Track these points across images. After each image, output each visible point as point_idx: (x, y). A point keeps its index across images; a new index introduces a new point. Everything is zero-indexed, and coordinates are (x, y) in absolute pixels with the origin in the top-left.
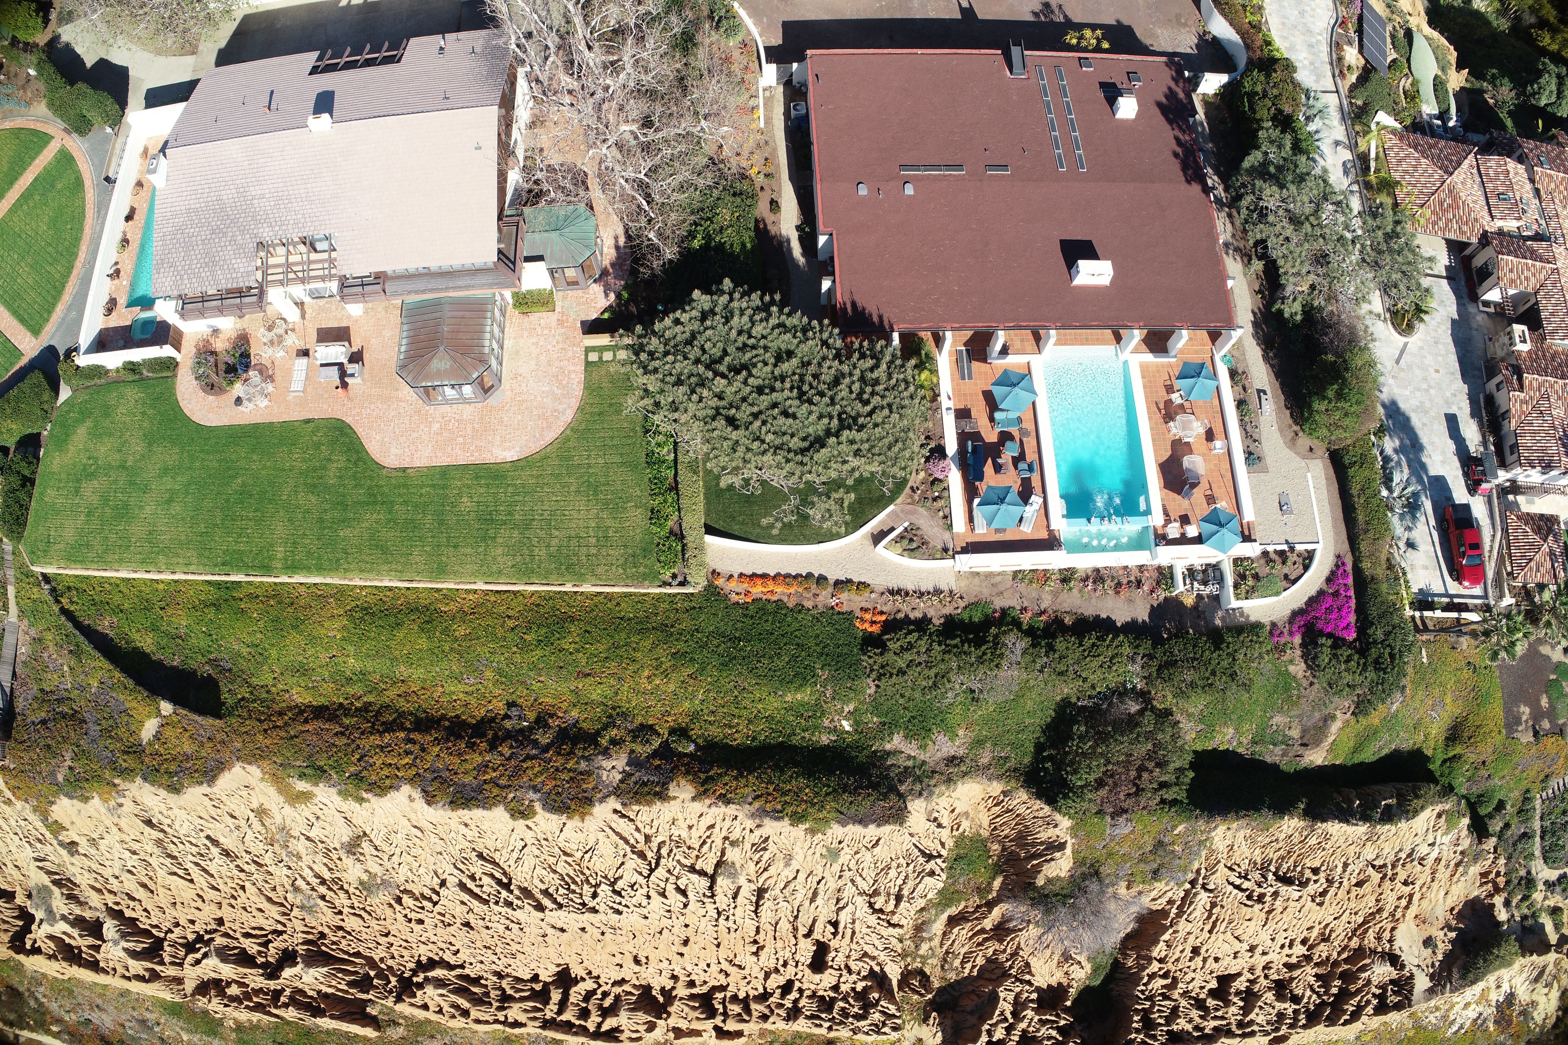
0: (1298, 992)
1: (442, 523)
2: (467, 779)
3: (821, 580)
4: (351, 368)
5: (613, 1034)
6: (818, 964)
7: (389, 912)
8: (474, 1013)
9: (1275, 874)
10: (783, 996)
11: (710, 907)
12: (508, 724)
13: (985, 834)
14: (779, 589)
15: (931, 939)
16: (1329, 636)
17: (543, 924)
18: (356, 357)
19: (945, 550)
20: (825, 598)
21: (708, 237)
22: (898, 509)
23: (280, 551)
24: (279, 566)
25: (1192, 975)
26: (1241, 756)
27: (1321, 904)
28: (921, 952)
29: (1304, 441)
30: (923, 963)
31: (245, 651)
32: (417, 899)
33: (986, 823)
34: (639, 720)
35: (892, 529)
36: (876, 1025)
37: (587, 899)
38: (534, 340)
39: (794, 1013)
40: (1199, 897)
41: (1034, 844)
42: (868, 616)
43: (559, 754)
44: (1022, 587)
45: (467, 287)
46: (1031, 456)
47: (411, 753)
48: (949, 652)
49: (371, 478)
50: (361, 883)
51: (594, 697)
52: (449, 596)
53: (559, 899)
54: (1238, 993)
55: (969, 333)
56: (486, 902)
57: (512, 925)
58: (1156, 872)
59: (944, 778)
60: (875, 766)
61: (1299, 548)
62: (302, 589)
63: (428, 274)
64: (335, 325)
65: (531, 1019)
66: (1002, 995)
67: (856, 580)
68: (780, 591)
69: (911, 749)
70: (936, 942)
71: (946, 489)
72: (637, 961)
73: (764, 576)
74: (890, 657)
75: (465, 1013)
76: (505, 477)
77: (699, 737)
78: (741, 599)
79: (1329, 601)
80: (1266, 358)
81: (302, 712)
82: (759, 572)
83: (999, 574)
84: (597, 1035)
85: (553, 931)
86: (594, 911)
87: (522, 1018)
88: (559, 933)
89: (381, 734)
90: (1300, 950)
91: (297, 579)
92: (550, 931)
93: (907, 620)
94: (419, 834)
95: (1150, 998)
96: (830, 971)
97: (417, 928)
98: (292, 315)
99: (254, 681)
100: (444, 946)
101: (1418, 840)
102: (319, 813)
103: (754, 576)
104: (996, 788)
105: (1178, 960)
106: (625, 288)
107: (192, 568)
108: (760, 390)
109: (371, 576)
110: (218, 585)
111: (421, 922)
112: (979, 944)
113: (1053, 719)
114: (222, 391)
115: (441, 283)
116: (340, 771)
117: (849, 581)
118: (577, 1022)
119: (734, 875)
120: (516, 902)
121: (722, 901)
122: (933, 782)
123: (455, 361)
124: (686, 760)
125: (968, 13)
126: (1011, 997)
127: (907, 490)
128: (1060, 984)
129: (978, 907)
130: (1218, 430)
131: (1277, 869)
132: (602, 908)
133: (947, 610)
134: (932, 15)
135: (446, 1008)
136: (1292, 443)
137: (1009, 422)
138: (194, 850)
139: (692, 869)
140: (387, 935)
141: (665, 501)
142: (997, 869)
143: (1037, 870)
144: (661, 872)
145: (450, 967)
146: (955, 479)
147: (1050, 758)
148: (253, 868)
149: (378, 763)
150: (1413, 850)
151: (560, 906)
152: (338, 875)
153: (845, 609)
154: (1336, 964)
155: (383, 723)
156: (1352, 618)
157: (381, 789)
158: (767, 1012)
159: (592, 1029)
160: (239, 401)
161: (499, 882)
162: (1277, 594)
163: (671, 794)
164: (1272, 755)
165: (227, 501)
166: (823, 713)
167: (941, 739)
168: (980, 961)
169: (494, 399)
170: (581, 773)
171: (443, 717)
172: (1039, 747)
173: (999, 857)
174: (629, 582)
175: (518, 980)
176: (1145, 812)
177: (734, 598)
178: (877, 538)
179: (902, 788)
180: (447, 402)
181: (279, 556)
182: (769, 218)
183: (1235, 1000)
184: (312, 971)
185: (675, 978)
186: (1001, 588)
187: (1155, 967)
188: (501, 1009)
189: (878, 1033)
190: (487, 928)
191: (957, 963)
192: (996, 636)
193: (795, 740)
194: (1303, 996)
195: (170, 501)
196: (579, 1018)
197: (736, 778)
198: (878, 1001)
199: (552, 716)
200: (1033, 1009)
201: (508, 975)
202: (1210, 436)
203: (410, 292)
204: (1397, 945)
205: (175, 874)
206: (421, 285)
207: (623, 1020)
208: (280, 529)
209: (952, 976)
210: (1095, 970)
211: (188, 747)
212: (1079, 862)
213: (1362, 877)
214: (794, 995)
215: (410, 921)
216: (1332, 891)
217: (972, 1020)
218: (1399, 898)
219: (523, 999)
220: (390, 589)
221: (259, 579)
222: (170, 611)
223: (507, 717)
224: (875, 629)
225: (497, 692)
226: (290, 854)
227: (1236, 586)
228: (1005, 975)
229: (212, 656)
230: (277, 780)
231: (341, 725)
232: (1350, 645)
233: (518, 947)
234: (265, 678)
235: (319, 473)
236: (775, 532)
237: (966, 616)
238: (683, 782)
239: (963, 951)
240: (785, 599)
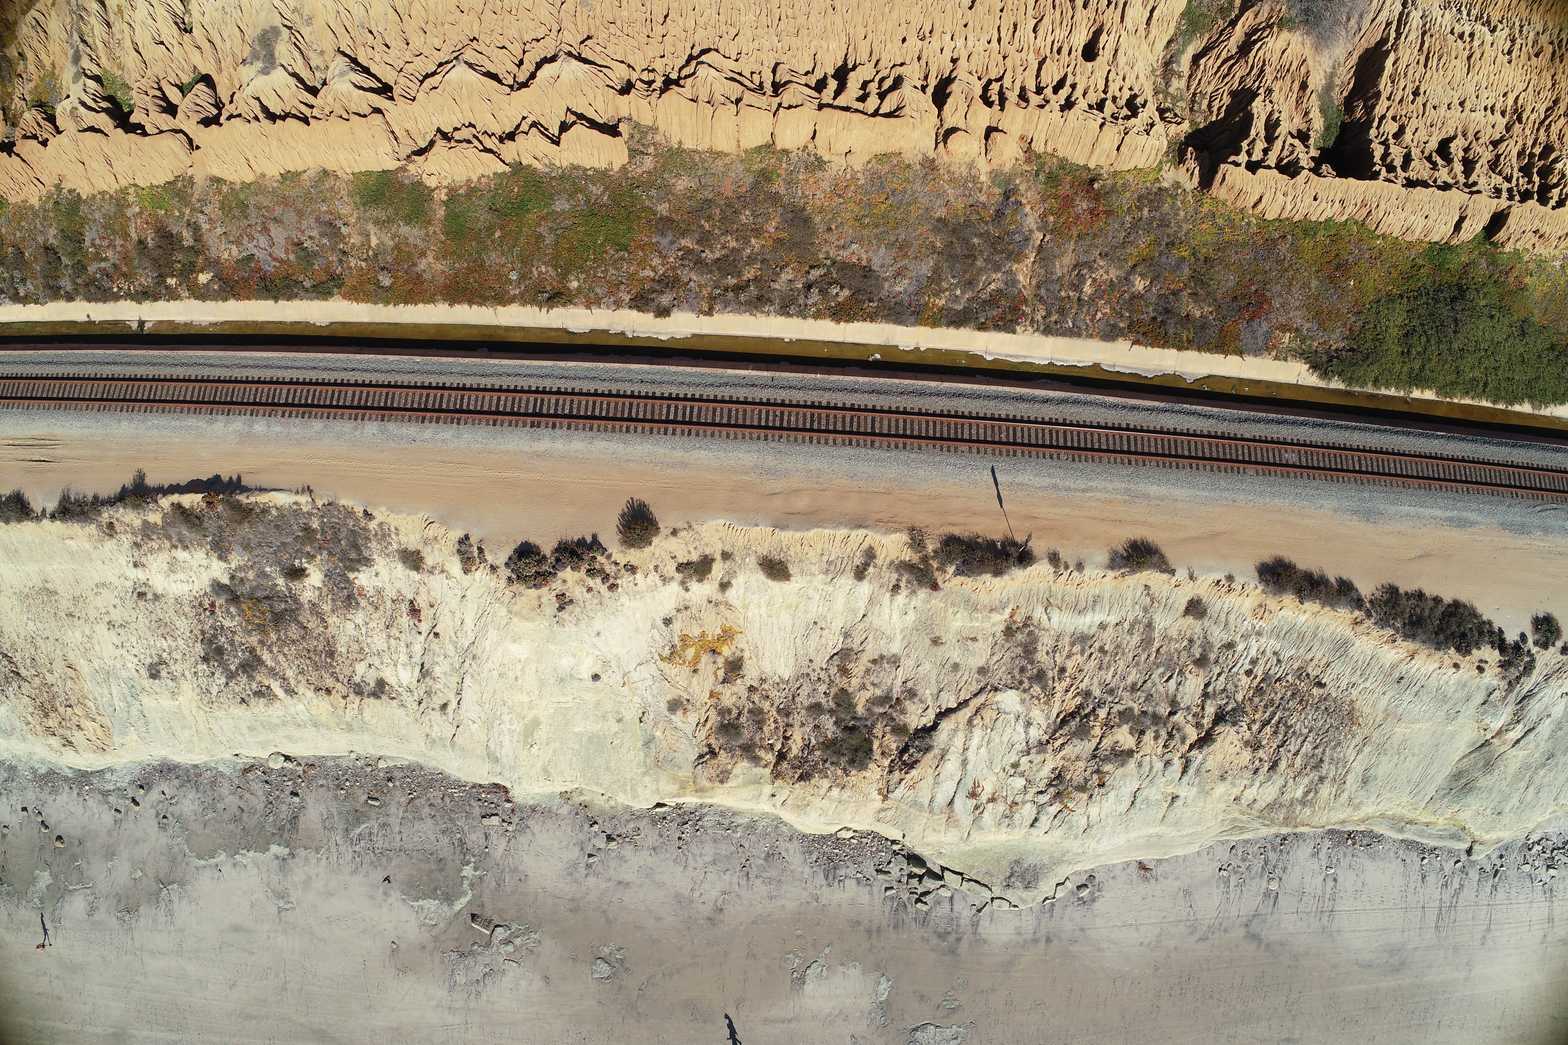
6: (1090, 52)
10: (1055, 92)
15: (1180, 77)
28: (1171, 90)
30: (1173, 106)
66: (1255, 111)
70: (1184, 82)
75: (737, 100)
84: (875, 116)
87: (798, 101)
90: (1500, 120)
95: (1384, 143)
105: (1402, 98)
112: (1225, 77)
118: (855, 106)
158: (1042, 102)
159: (871, 110)
168: (1227, 100)
185: (956, 60)
187: (1383, 104)
188: (774, 96)
191: (1205, 103)
207: (906, 93)
209: (1201, 122)
210: (1327, 128)
214: (1067, 90)
228: (1255, 95)
239: (1210, 89)
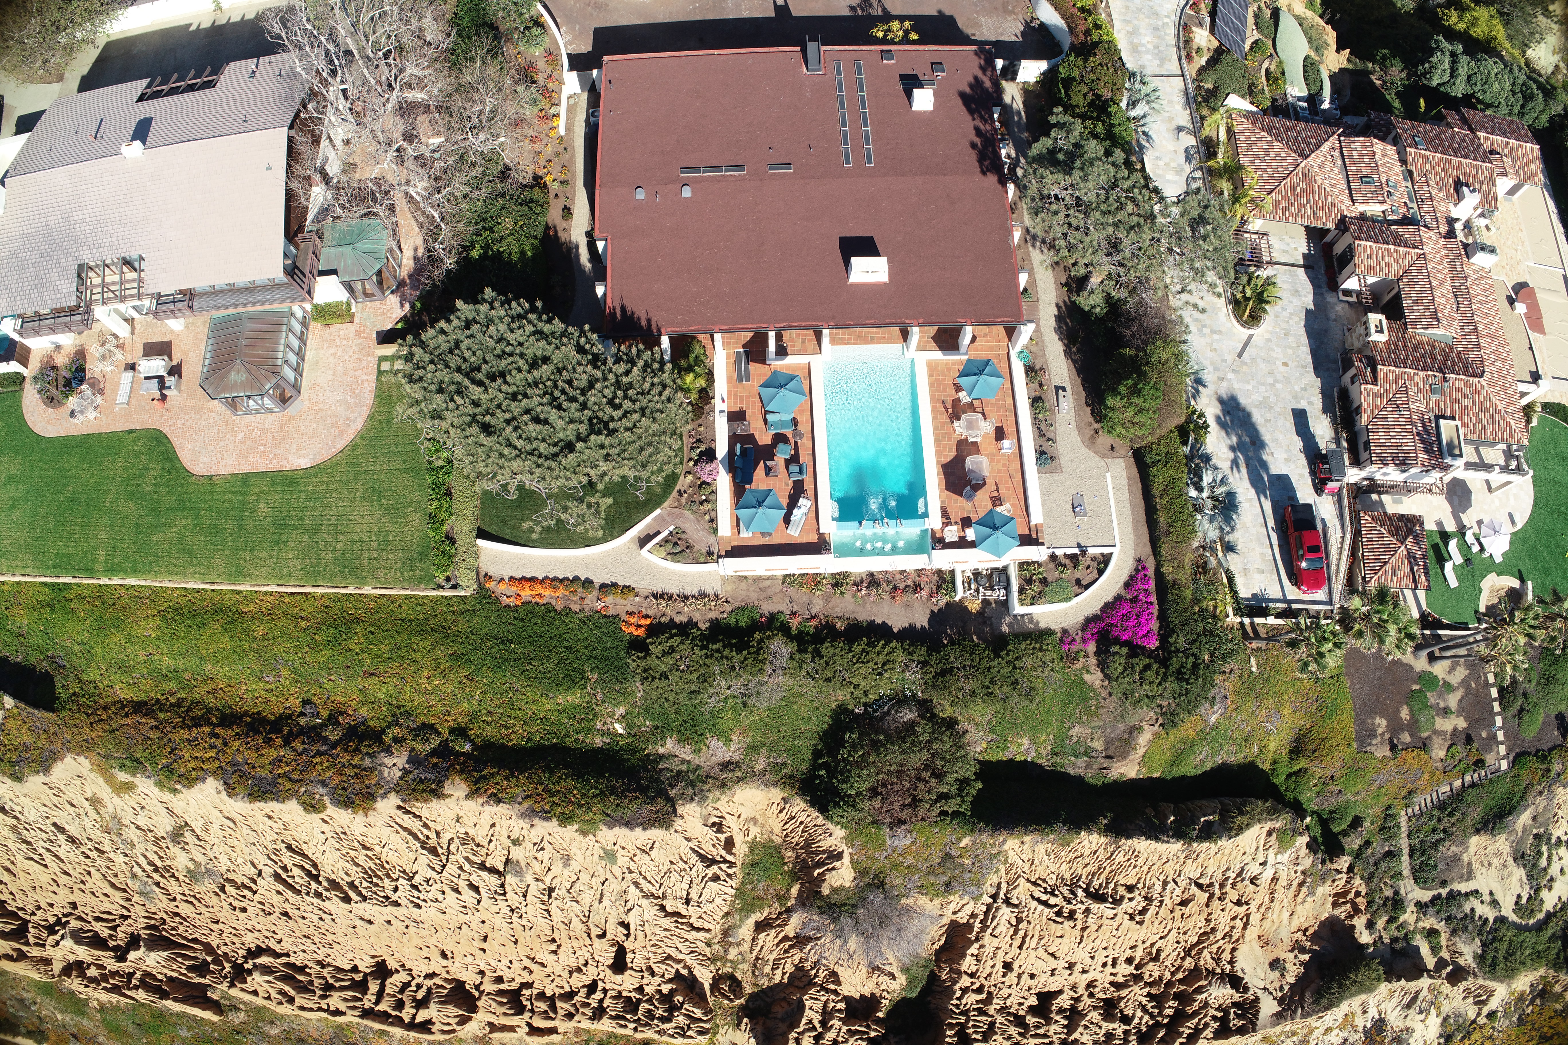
0: (1129, 1012)
1: (241, 527)
2: (263, 773)
3: (588, 582)
4: (170, 381)
5: (425, 1027)
6: (619, 965)
7: (215, 899)
8: (299, 1001)
9: (1084, 890)
10: (588, 995)
11: (502, 904)
12: (302, 721)
13: (778, 840)
14: (547, 592)
15: (739, 944)
16: (1126, 643)
17: (352, 916)
18: (175, 371)
19: (710, 553)
20: (592, 602)
21: (487, 247)
22: (665, 512)
23: (102, 556)
24: (101, 568)
25: (1009, 991)
26: (1041, 767)
27: (1141, 923)
28: (730, 957)
29: (1105, 440)
30: (734, 969)
31: (76, 648)
32: (238, 888)
33: (777, 829)
34: (422, 718)
35: (658, 533)
36: (682, 1029)
37: (390, 893)
38: (333, 351)
39: (599, 1013)
40: (1001, 912)
41: (817, 853)
42: (633, 620)
43: (346, 750)
44: (792, 591)
45: (265, 302)
46: (805, 458)
47: (215, 747)
48: (712, 656)
49: (182, 485)
50: (189, 871)
51: (380, 696)
52: (248, 597)
53: (364, 892)
54: (1061, 1011)
55: (749, 335)
56: (299, 892)
57: (324, 916)
58: (948, 885)
59: (718, 783)
60: (645, 769)
61: (1091, 551)
62: (123, 590)
63: (232, 290)
64: (159, 339)
65: (350, 1008)
66: (808, 1004)
67: (621, 583)
68: (548, 594)
69: (685, 753)
70: (746, 947)
71: (714, 492)
72: (444, 955)
73: (533, 580)
74: (652, 661)
75: (291, 1000)
76: (299, 484)
77: (477, 736)
78: (512, 602)
79: (1126, 608)
80: (1068, 353)
81: (123, 707)
82: (528, 576)
83: (769, 578)
84: (412, 1026)
85: (361, 923)
86: (397, 904)
87: (342, 1007)
88: (367, 925)
89: (189, 728)
90: (1124, 970)
91: (116, 581)
92: (359, 923)
93: (672, 624)
94: (232, 825)
95: (965, 1013)
96: (629, 972)
97: (242, 916)
98: (123, 330)
99: (84, 677)
100: (268, 934)
101: (1247, 859)
102: (144, 803)
103: (524, 579)
104: (777, 794)
105: (990, 975)
106: (420, 298)
107: (29, 571)
108: (514, 397)
109: (178, 578)
110: (52, 586)
111: (244, 910)
112: (786, 951)
113: (831, 726)
114: (60, 404)
115: (240, 298)
116: (154, 764)
117: (614, 585)
118: (394, 1013)
119: (519, 873)
120: (325, 893)
121: (514, 899)
122: (706, 787)
123: (250, 373)
124: (462, 759)
125: (782, 11)
126: (818, 1006)
127: (675, 494)
128: (873, 994)
129: (780, 913)
130: (1009, 428)
131: (1088, 885)
132: (403, 901)
133: (713, 615)
134: (746, 14)
135: (274, 995)
136: (1091, 441)
137: (783, 424)
138: (44, 836)
139: (482, 866)
140: (217, 922)
141: (441, 506)
142: (794, 876)
143: (821, 878)
144: (451, 868)
145: (277, 955)
146: (723, 482)
147: (825, 765)
148: (94, 854)
149: (187, 756)
150: (1243, 869)
151: (365, 899)
152: (168, 863)
153: (611, 612)
154: (1170, 984)
155: (193, 718)
156: (1155, 625)
157: (190, 780)
158: (572, 1010)
159: (407, 1020)
160: (72, 414)
161: (309, 874)
162: (1067, 599)
163: (446, 791)
164: (1076, 767)
165: (60, 507)
166: (595, 715)
167: (716, 744)
168: (790, 968)
169: (294, 408)
170: (365, 770)
171: (246, 713)
172: (817, 754)
173: (795, 864)
174: (406, 585)
175: (339, 969)
176: (925, 824)
177: (505, 600)
178: (643, 541)
179: (672, 792)
180: (251, 412)
181: (101, 559)
182: (561, 224)
183: (1057, 1018)
184: (153, 954)
185: (482, 973)
186: (770, 592)
187: (965, 981)
188: (324, 997)
189: (684, 1036)
190: (303, 918)
191: (767, 969)
192: (761, 641)
193: (569, 742)
194: (1134, 1016)
195: (12, 508)
196: (394, 1009)
197: (507, 778)
198: (682, 1004)
199: (342, 714)
200: (840, 1019)
201: (329, 965)
202: (1000, 434)
203: (214, 308)
204: (1238, 967)
205: (32, 859)
206: (224, 300)
207: (431, 1012)
208: (102, 534)
209: (764, 983)
210: (911, 982)
211: (27, 738)
212: (861, 872)
213: (1186, 896)
214: (598, 995)
215: (234, 909)
216: (1152, 910)
217: (783, 1027)
218: (1234, 919)
219: (343, 989)
220: (198, 591)
221: (84, 581)
222: (13, 611)
223: (302, 714)
224: (641, 632)
225: (293, 690)
226: (125, 842)
227: (1021, 591)
228: (811, 984)
229: (49, 653)
230: (103, 771)
231: (156, 720)
232: (1151, 654)
233: (333, 937)
234: (93, 674)
235: (137, 481)
236: (534, 536)
237: (732, 621)
238: (457, 780)
239: (772, 957)
240: (553, 602)
